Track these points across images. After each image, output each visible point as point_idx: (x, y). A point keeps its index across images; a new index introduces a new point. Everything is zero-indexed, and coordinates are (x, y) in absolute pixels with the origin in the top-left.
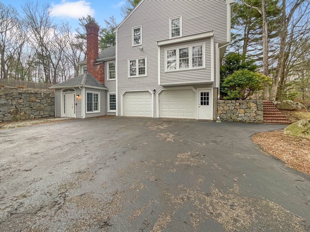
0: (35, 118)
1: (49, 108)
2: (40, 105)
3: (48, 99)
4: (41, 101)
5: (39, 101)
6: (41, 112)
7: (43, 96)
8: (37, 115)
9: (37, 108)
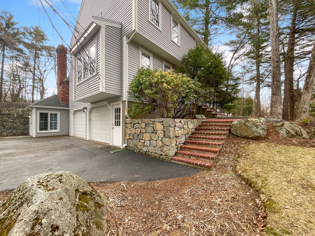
0: (7, 135)
1: (22, 127)
2: (12, 124)
3: (22, 118)
4: (14, 121)
5: (12, 121)
6: (14, 131)
7: (15, 117)
8: (9, 132)
9: (9, 127)
